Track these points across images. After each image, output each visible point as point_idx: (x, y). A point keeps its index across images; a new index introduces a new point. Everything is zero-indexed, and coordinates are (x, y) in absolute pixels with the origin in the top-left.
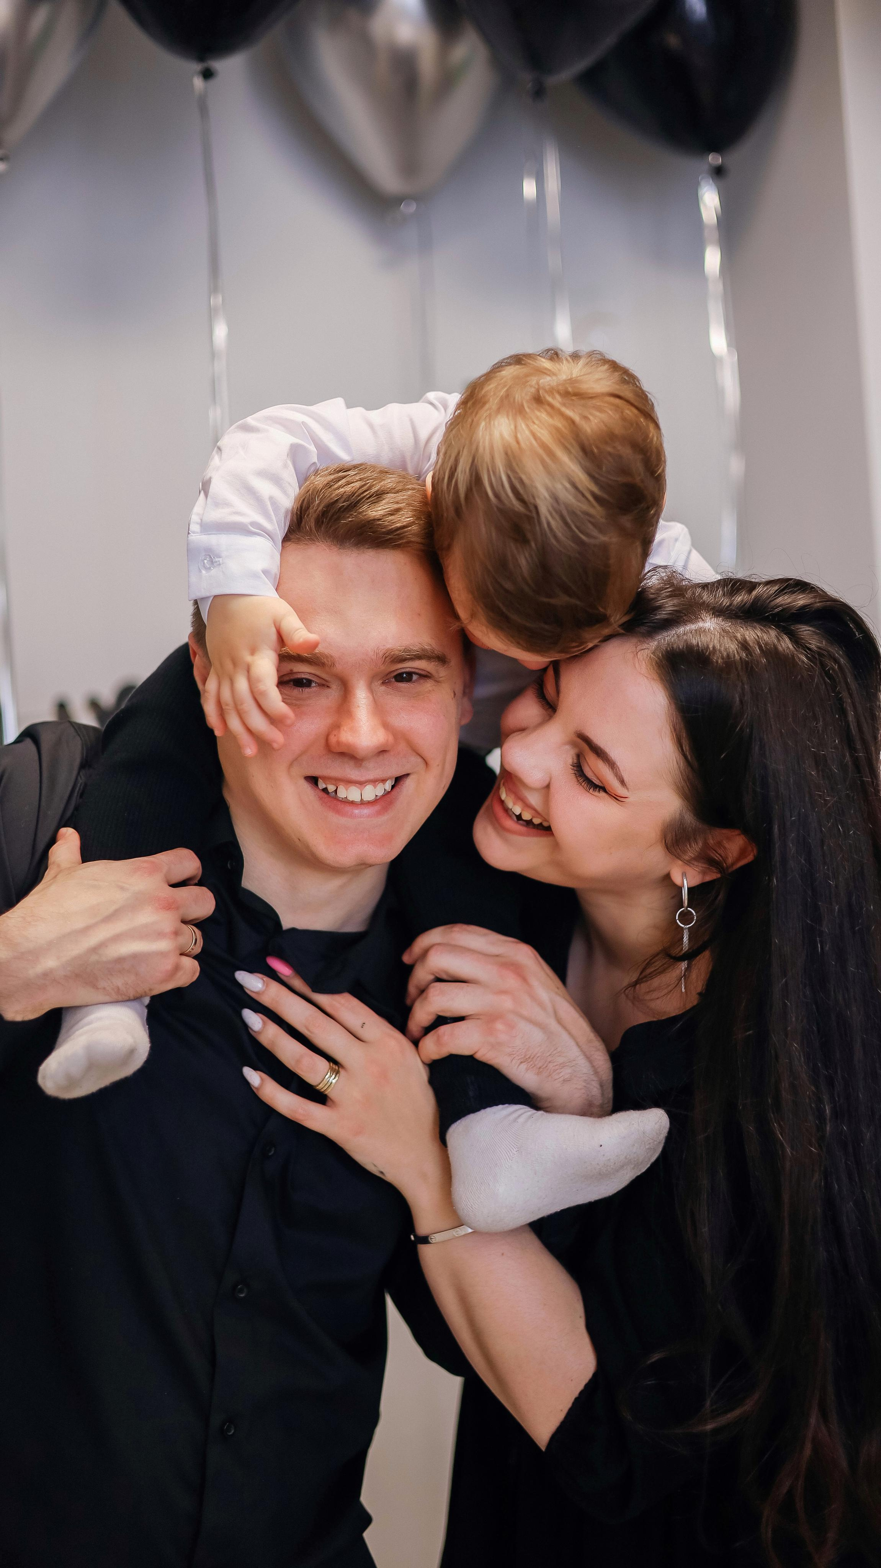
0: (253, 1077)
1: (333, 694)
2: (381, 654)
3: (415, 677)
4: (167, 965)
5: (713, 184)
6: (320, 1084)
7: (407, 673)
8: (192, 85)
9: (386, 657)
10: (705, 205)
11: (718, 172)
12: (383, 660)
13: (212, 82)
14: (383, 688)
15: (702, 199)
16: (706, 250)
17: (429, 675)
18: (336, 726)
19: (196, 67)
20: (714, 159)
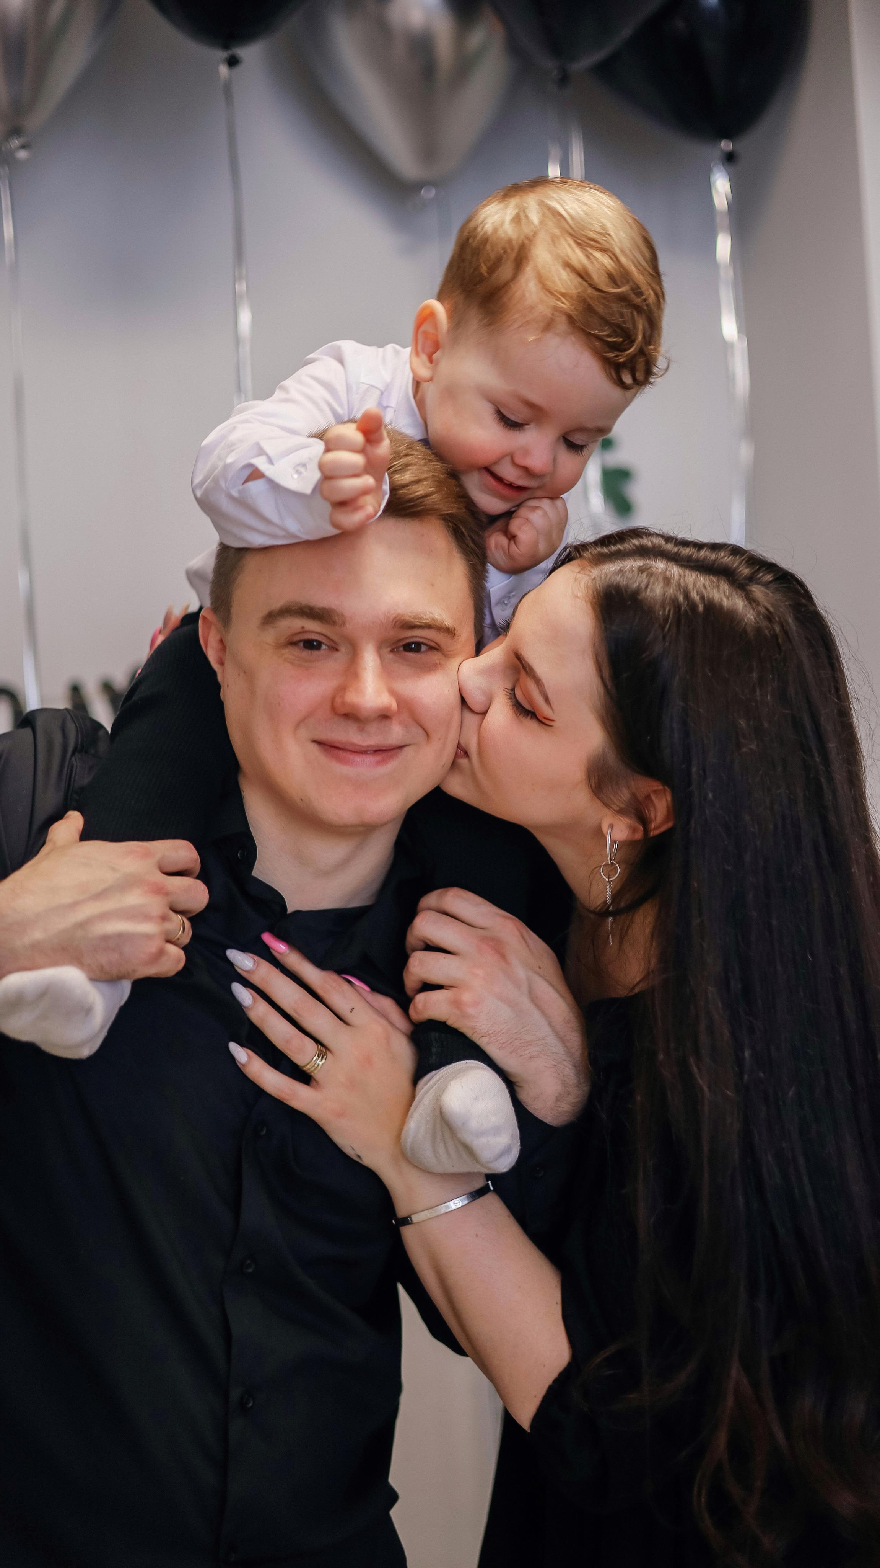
0: (240, 1053)
1: (341, 657)
2: (391, 618)
3: (423, 648)
4: (152, 947)
5: (724, 170)
6: (307, 1065)
7: (415, 643)
8: (218, 71)
9: (396, 622)
10: (717, 191)
11: (730, 158)
12: (393, 625)
13: (238, 70)
14: (391, 656)
15: (714, 185)
16: (718, 235)
17: (437, 647)
18: (342, 689)
19: (222, 54)
20: (726, 145)
